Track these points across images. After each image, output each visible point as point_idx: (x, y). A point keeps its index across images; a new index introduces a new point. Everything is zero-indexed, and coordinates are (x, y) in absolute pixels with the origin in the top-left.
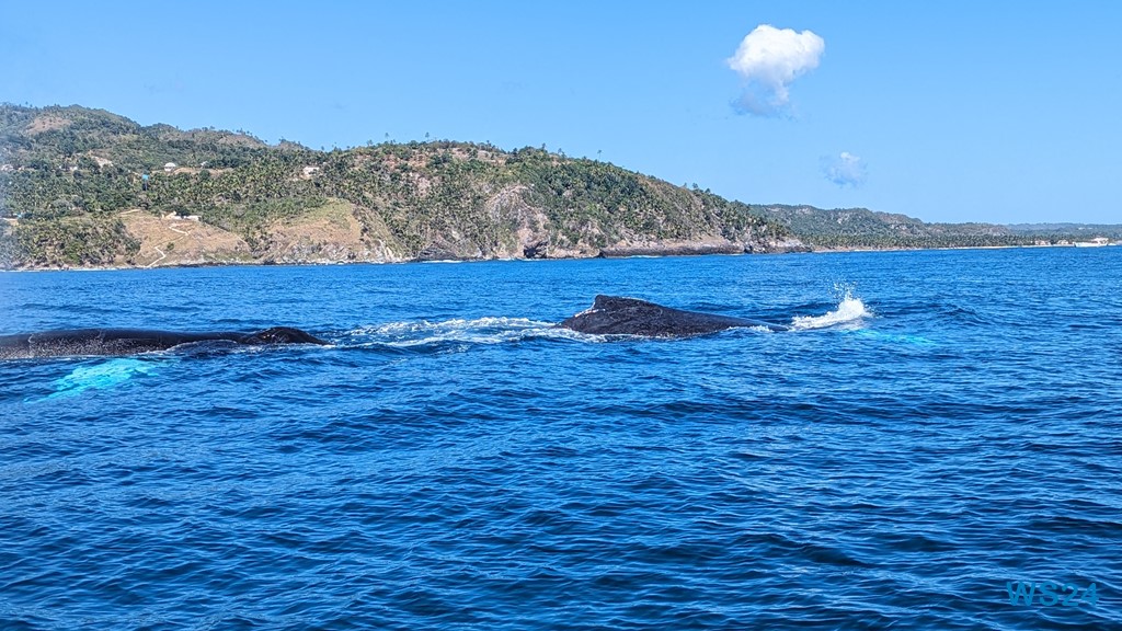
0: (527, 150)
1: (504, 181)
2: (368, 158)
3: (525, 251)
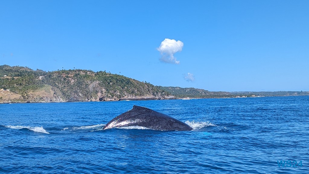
0: (101, 72)
1: (94, 80)
2: (57, 74)
3: (99, 99)
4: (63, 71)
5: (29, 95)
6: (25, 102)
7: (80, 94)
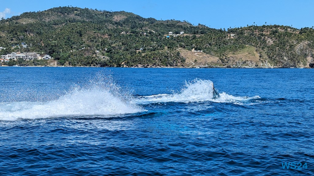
0: (306, 28)
1: (301, 40)
3: (310, 65)
4: (256, 28)
5: (229, 58)
6: (224, 67)
7: (285, 58)
